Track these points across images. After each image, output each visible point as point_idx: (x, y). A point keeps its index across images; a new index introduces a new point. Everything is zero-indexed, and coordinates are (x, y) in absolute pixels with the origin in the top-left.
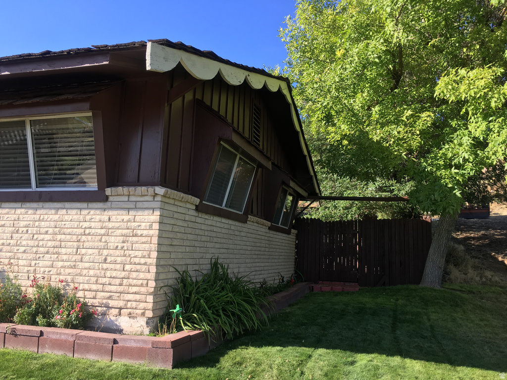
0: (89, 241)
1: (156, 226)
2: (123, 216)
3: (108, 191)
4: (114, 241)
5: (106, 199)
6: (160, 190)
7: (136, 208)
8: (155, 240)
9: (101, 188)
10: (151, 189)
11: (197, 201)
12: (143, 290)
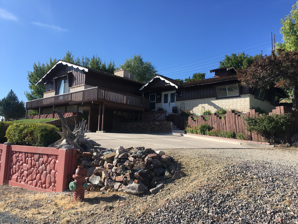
0: (238, 103)
1: (249, 100)
2: (244, 99)
3: (241, 95)
4: (242, 102)
5: (240, 97)
6: (249, 94)
7: (245, 97)
8: (249, 102)
9: (240, 95)
10: (248, 95)
11: (254, 96)
12: (248, 109)
